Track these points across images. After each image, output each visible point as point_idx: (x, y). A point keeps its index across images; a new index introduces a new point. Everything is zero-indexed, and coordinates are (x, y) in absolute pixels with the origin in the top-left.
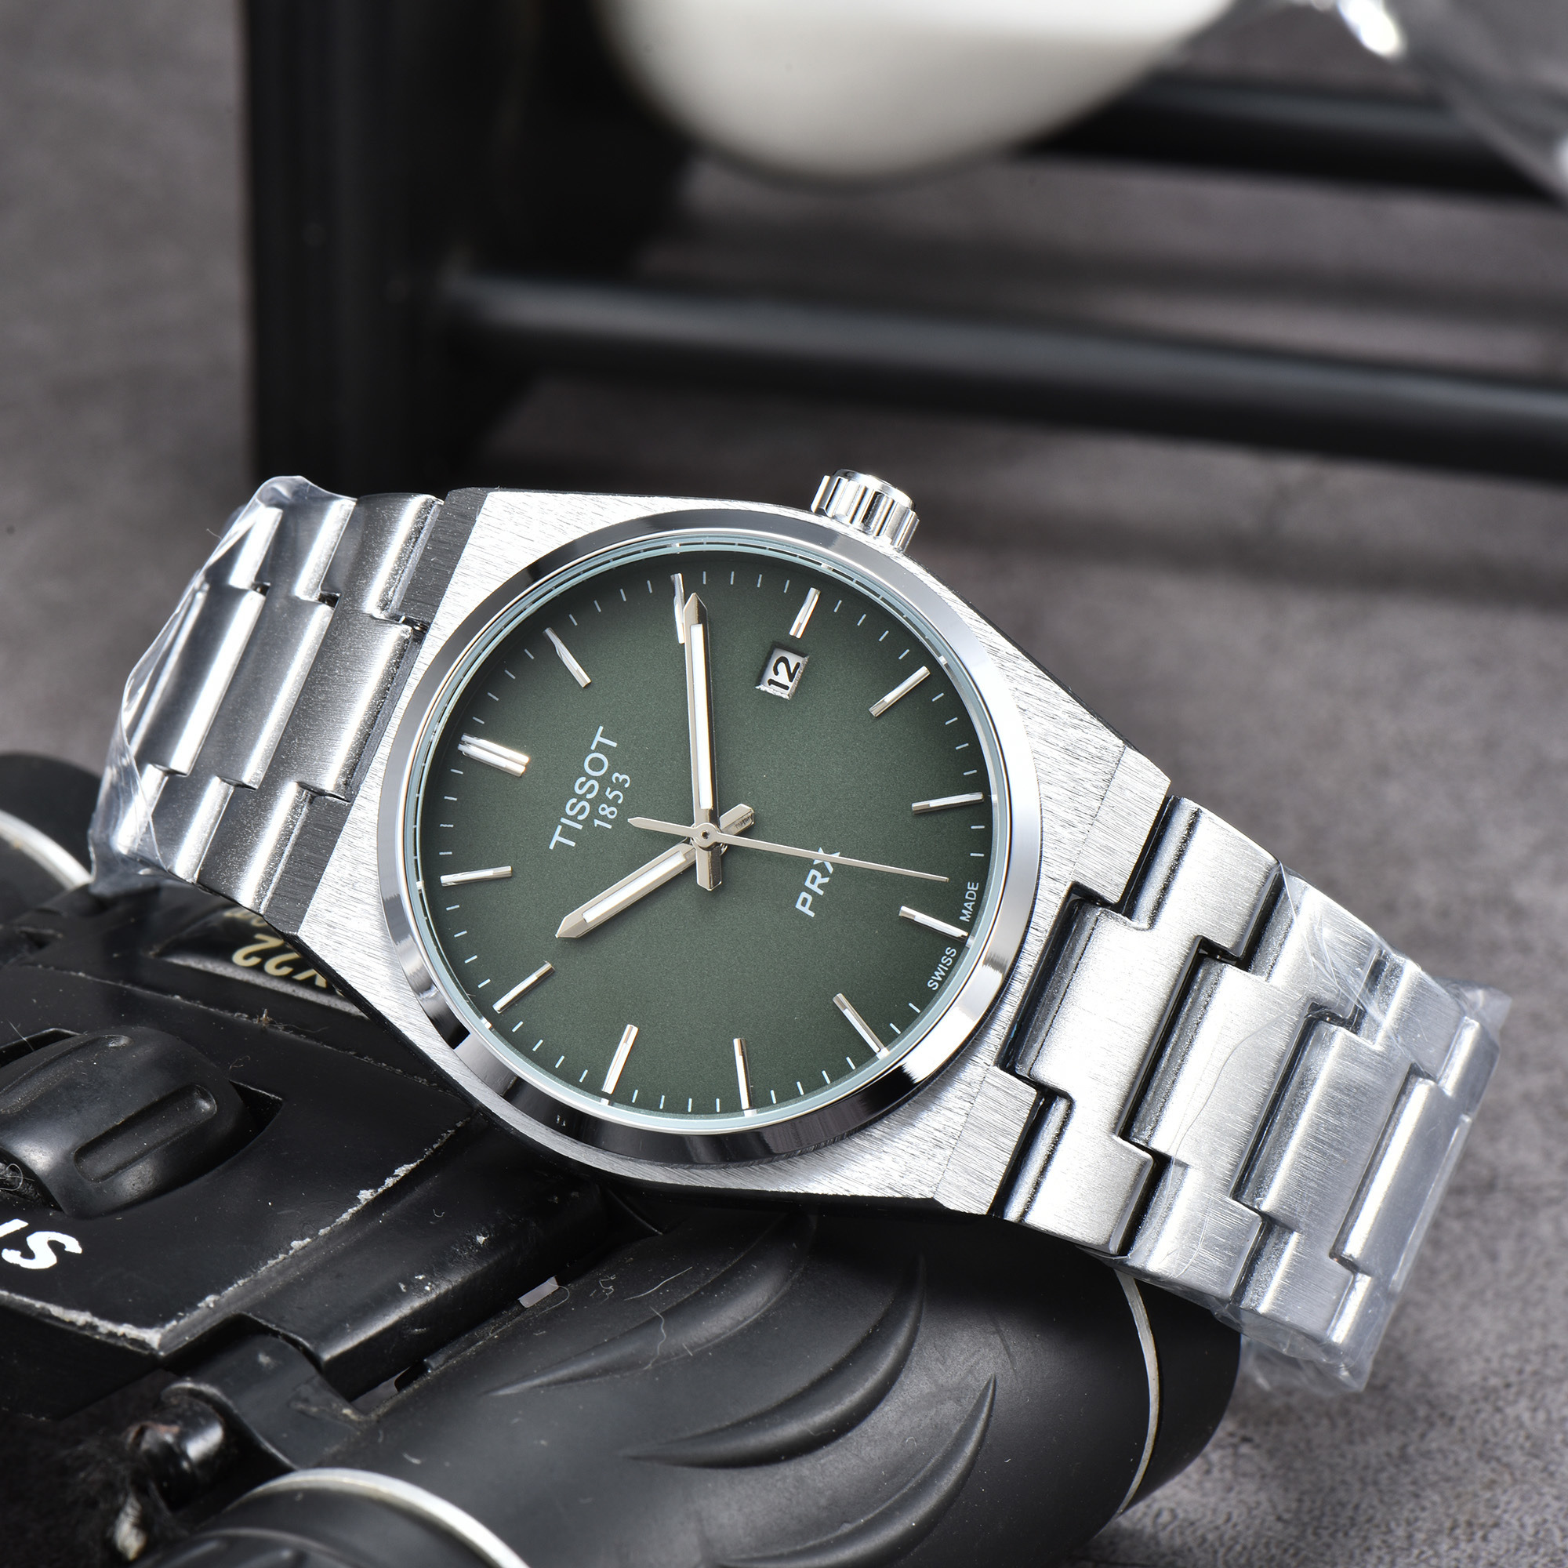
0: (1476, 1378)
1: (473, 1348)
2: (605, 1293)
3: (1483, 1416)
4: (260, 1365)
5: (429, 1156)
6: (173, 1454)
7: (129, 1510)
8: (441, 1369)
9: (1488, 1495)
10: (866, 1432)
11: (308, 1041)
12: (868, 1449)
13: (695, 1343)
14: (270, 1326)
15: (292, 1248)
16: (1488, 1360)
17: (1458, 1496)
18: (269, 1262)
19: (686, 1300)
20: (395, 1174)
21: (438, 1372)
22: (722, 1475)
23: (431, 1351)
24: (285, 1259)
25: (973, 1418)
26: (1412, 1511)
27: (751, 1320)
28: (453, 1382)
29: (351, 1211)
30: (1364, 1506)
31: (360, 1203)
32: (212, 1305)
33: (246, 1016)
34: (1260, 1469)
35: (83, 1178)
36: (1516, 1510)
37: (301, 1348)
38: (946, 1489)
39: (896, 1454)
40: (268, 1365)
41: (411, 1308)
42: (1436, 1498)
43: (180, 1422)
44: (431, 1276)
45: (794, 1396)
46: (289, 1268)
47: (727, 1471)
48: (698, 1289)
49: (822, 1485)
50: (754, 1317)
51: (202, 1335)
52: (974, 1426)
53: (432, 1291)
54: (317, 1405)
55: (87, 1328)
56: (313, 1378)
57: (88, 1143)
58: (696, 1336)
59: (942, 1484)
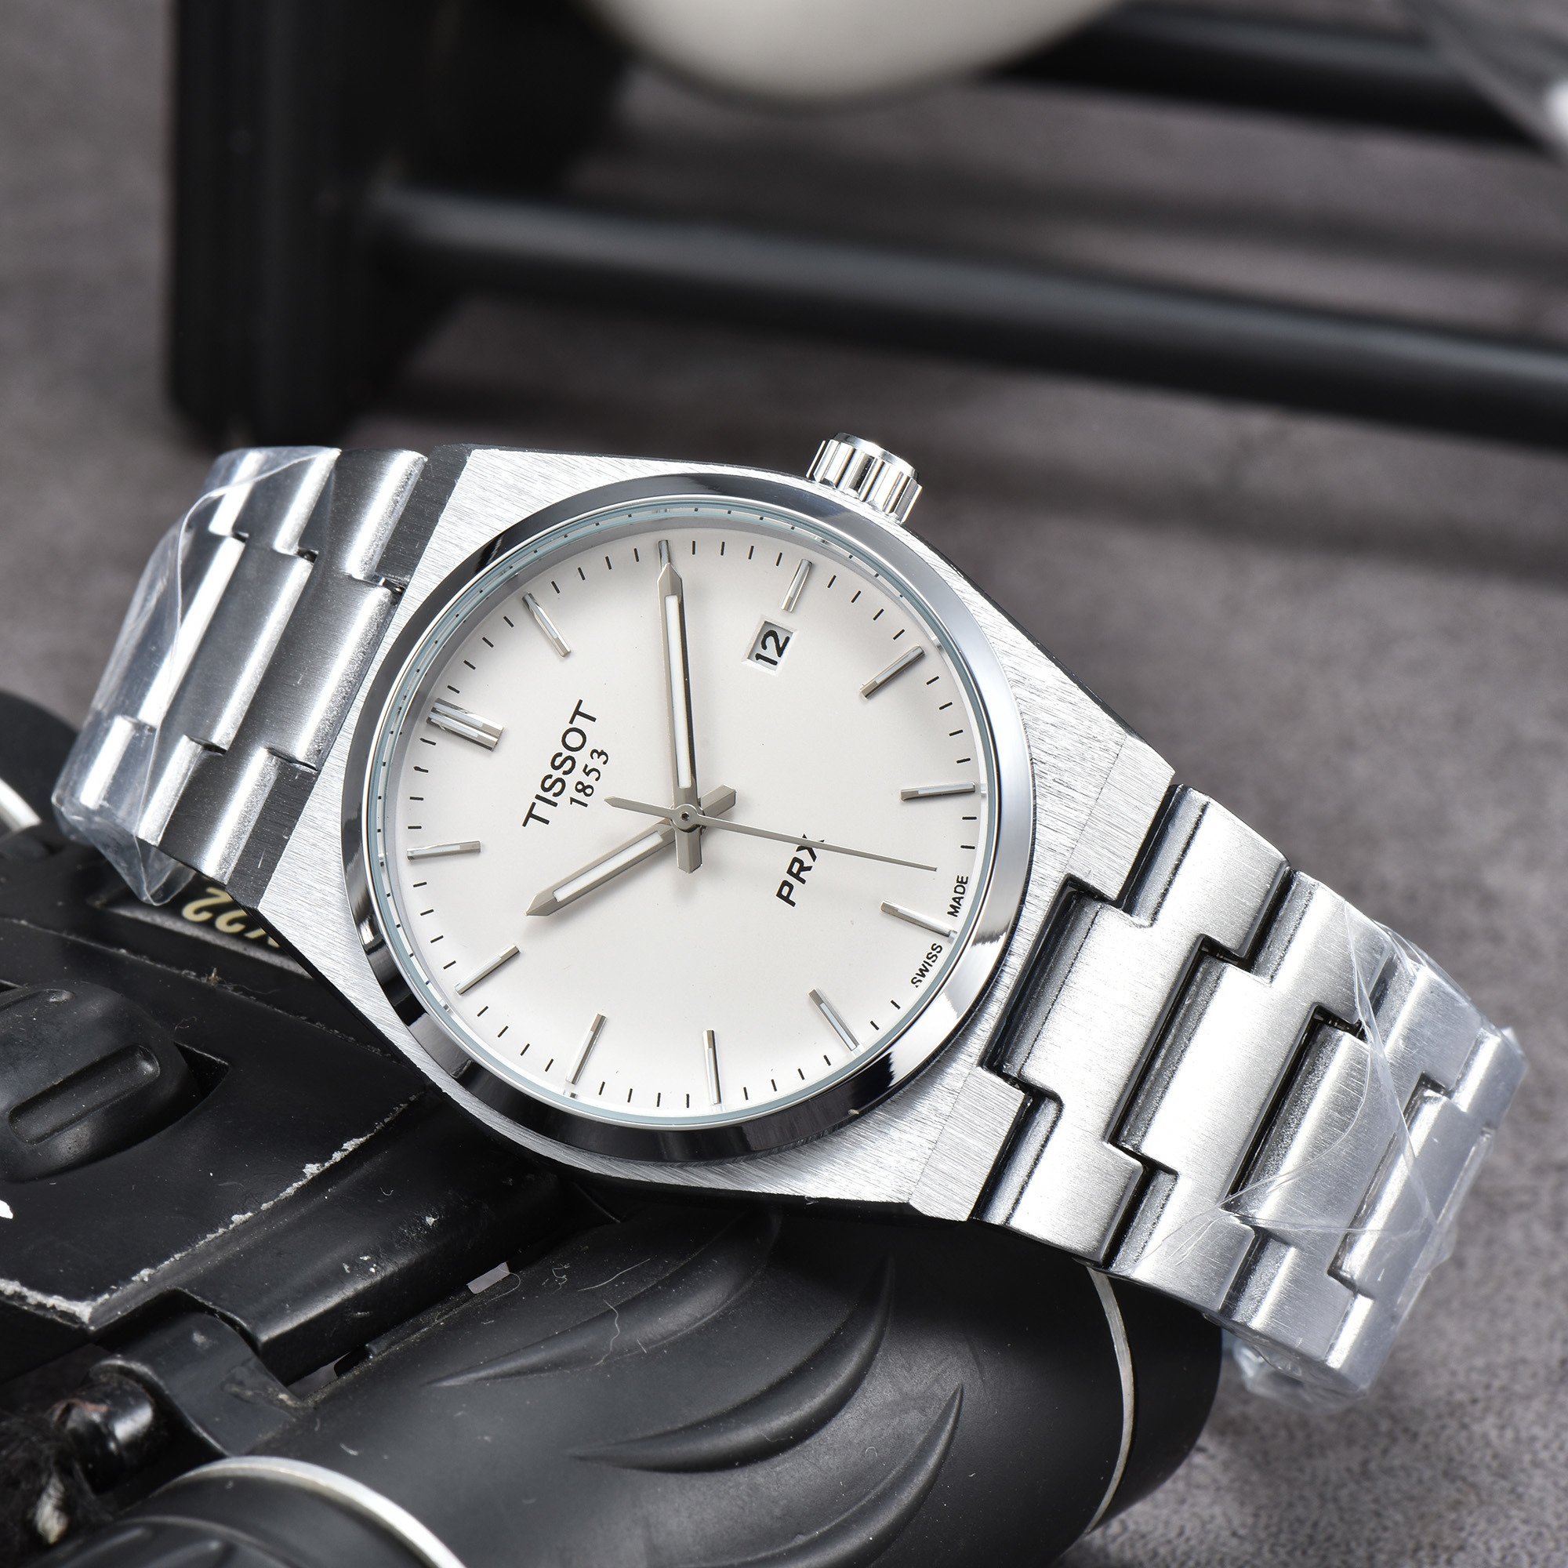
0: (1441, 1392)
1: (417, 1335)
2: (558, 1283)
3: (1448, 1432)
4: (195, 1344)
5: (380, 1130)
6: (100, 1434)
7: (51, 1491)
8: (383, 1355)
9: (1453, 1516)
10: (825, 1440)
11: (258, 1003)
12: (827, 1457)
13: (650, 1339)
14: (206, 1303)
15: (232, 1222)
16: (1454, 1374)
17: (1422, 1517)
18: (208, 1236)
19: (642, 1293)
20: (344, 1148)
21: (380, 1358)
22: (672, 1479)
23: (373, 1336)
24: (225, 1233)
25: (938, 1429)
26: (1374, 1530)
27: (709, 1317)
28: (394, 1370)
29: (295, 1185)
30: (1323, 1524)
31: (305, 1178)
32: (146, 1279)
33: (194, 974)
34: (1215, 1480)
35: (17, 1140)
36: (1482, 1533)
37: (238, 1328)
38: (906, 1502)
39: (855, 1464)
40: (203, 1344)
41: (355, 1289)
42: (1399, 1518)
43: (109, 1402)
44: (377, 1257)
45: (751, 1399)
46: (229, 1243)
47: (678, 1476)
48: (655, 1282)
49: (776, 1494)
50: (712, 1315)
51: (134, 1311)
52: (938, 1437)
53: (377, 1273)
54: (252, 1389)
55: (16, 1298)
56: (249, 1360)
57: (23, 1103)
58: (651, 1333)
59: (903, 1497)
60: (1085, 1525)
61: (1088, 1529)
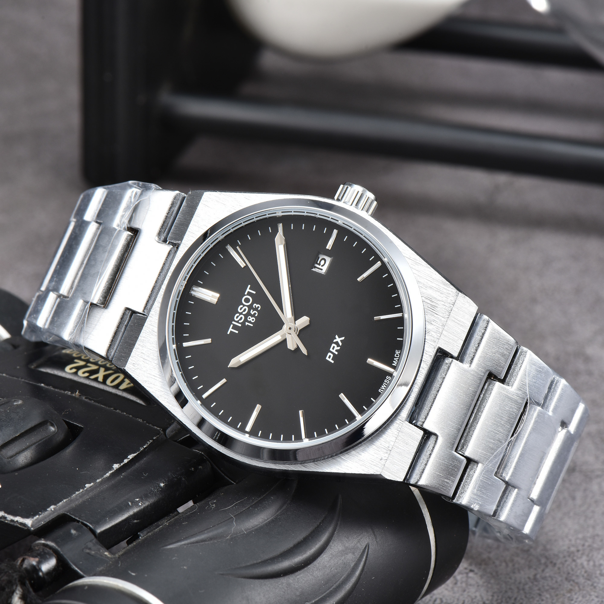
0: (565, 548)
1: (158, 529)
2: (211, 507)
3: (568, 563)
4: (71, 534)
5: (142, 451)
6: (36, 569)
7: (18, 592)
9: (569, 595)
10: (316, 565)
11: (95, 403)
12: (317, 572)
13: (247, 528)
14: (76, 518)
15: (86, 487)
16: (570, 540)
17: (557, 595)
18: (76, 492)
19: (244, 510)
20: (128, 458)
21: (144, 538)
22: (257, 581)
23: (141, 530)
24: (83, 491)
25: (359, 560)
26: (538, 601)
27: (270, 519)
28: (149, 543)
29: (110, 472)
30: (518, 599)
31: (114, 469)
32: (53, 510)
33: (70, 393)
34: (477, 583)
35: (2, 457)
36: (580, 601)
37: (88, 528)
38: (348, 589)
39: (328, 575)
40: (75, 534)
41: (134, 512)
42: (548, 596)
43: (39, 557)
44: (142, 499)
45: (287, 551)
46: (84, 495)
47: (259, 580)
48: (249, 506)
49: (297, 586)
50: (271, 518)
51: (49, 522)
52: (360, 564)
53: (142, 505)
54: (94, 551)
55: (2, 518)
56: (93, 540)
57: (4, 443)
58: (247, 526)
59: (347, 587)
60: (418, 597)
61: (419, 598)
